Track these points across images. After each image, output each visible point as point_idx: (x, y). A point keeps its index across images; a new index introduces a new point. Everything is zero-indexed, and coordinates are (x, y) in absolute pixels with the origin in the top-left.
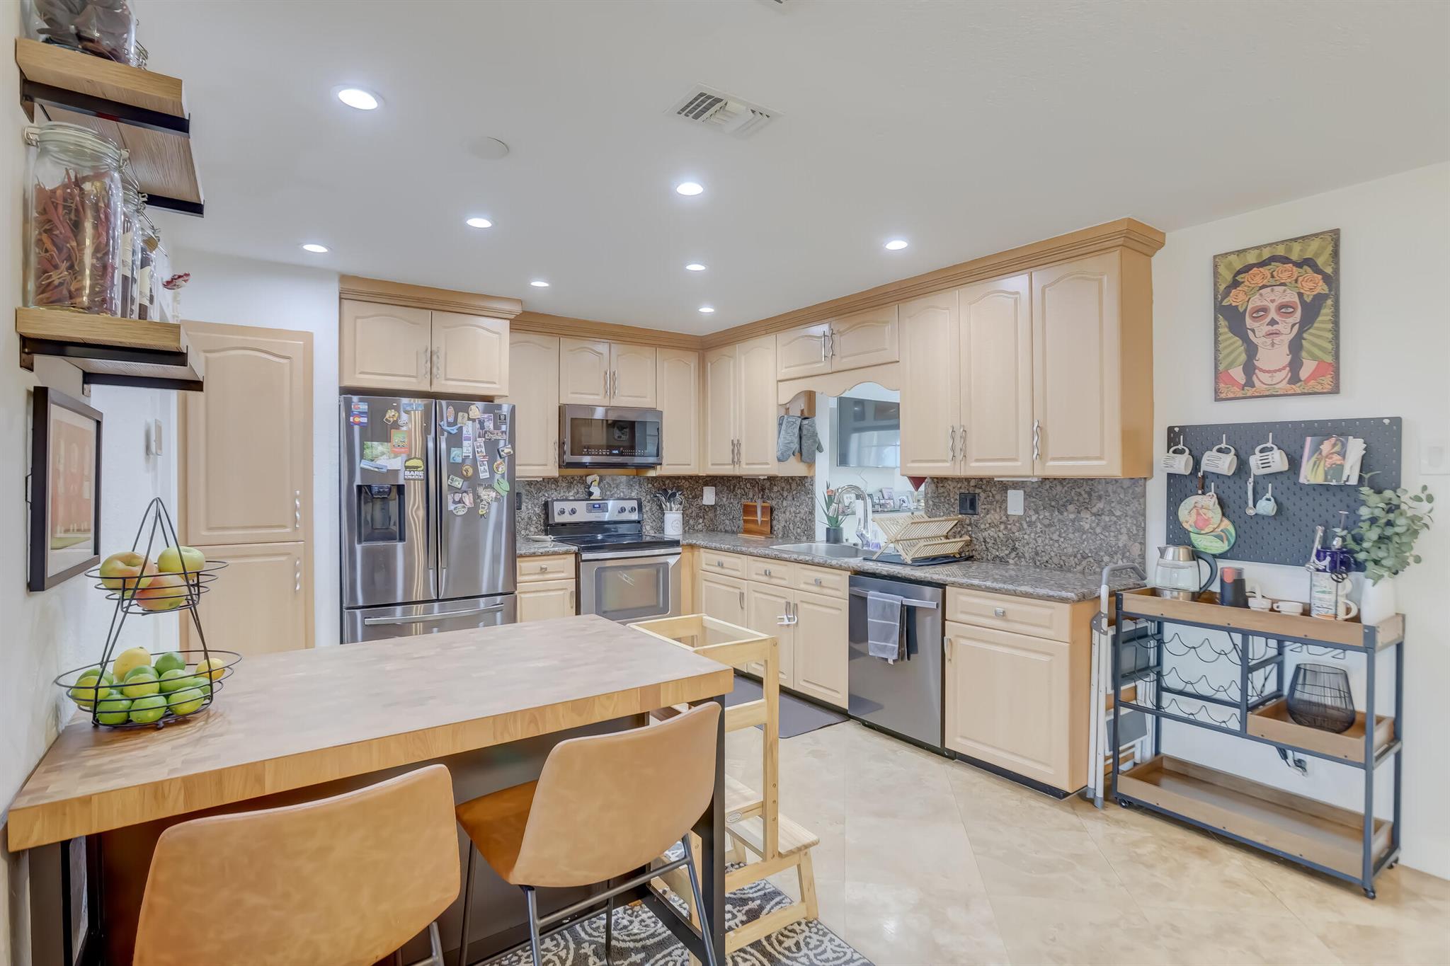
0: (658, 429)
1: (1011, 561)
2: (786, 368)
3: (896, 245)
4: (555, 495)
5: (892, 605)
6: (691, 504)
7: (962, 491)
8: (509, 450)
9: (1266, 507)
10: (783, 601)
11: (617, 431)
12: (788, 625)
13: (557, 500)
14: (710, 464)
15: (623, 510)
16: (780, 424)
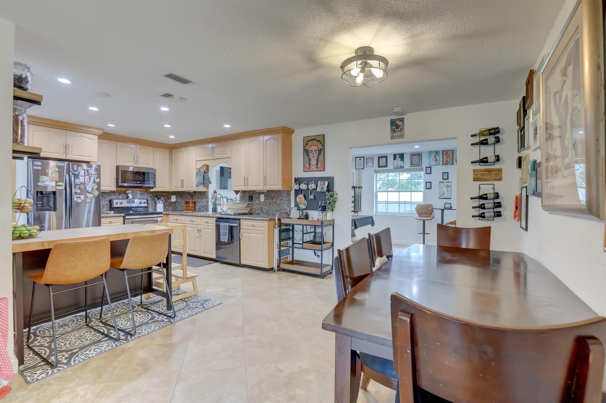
0: (154, 175)
1: (261, 214)
2: (199, 157)
3: (227, 126)
4: (114, 197)
5: (226, 226)
6: (167, 201)
7: (249, 195)
8: (98, 180)
9: (312, 197)
10: (197, 229)
11: (138, 176)
12: (198, 236)
13: (115, 199)
14: (173, 187)
15: (141, 203)
16: (197, 175)
